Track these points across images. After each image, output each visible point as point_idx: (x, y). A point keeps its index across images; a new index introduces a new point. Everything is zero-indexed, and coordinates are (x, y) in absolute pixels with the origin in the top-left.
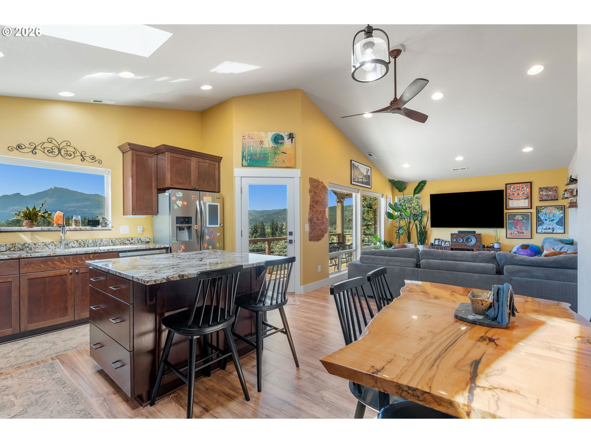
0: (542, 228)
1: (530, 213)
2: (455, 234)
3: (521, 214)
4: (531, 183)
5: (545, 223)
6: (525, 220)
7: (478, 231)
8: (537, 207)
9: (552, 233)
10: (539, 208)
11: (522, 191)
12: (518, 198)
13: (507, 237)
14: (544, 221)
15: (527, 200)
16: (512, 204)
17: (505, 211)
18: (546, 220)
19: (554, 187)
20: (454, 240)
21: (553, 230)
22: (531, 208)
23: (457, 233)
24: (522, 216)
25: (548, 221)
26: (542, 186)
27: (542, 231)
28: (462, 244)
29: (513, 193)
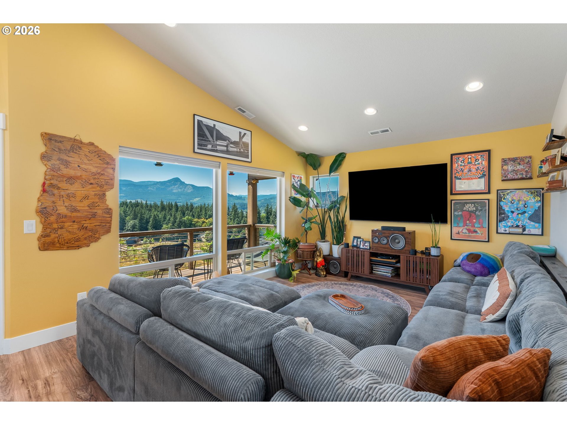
0: (505, 224)
1: (487, 201)
2: (377, 230)
3: (473, 202)
4: (489, 151)
5: (510, 216)
6: (479, 212)
7: (409, 227)
8: (498, 190)
9: (522, 234)
10: (502, 192)
11: (476, 165)
12: (469, 177)
13: (453, 238)
14: (509, 214)
15: (483, 180)
16: (461, 185)
17: (450, 197)
18: (513, 212)
19: (526, 157)
20: (376, 240)
21: (524, 230)
22: (489, 192)
23: (380, 228)
24: (475, 205)
25: (515, 214)
26: (506, 156)
27: (505, 231)
28: (387, 246)
29: (462, 169)
